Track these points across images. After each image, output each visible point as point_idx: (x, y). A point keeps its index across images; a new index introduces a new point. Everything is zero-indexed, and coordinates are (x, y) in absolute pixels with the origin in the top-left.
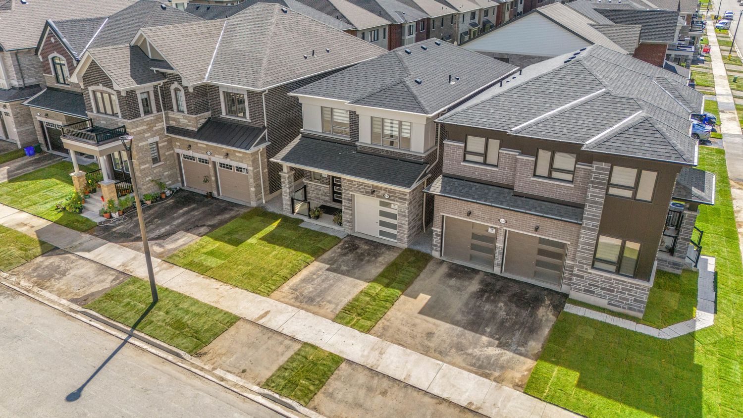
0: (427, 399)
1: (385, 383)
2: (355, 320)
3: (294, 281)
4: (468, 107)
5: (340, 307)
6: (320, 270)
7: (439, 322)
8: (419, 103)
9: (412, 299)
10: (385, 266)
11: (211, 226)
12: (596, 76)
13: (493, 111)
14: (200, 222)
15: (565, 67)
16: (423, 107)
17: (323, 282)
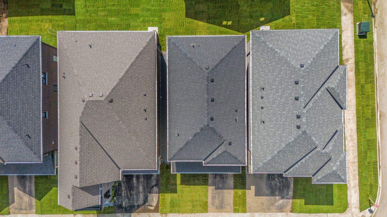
2: (240, 210)
3: (210, 200)
4: (263, 164)
5: (232, 206)
6: (213, 191)
7: (262, 197)
8: (239, 161)
9: (250, 190)
10: (233, 178)
11: (156, 185)
12: (313, 140)
13: (274, 165)
14: (149, 184)
15: (299, 136)
16: (242, 162)
17: (219, 196)
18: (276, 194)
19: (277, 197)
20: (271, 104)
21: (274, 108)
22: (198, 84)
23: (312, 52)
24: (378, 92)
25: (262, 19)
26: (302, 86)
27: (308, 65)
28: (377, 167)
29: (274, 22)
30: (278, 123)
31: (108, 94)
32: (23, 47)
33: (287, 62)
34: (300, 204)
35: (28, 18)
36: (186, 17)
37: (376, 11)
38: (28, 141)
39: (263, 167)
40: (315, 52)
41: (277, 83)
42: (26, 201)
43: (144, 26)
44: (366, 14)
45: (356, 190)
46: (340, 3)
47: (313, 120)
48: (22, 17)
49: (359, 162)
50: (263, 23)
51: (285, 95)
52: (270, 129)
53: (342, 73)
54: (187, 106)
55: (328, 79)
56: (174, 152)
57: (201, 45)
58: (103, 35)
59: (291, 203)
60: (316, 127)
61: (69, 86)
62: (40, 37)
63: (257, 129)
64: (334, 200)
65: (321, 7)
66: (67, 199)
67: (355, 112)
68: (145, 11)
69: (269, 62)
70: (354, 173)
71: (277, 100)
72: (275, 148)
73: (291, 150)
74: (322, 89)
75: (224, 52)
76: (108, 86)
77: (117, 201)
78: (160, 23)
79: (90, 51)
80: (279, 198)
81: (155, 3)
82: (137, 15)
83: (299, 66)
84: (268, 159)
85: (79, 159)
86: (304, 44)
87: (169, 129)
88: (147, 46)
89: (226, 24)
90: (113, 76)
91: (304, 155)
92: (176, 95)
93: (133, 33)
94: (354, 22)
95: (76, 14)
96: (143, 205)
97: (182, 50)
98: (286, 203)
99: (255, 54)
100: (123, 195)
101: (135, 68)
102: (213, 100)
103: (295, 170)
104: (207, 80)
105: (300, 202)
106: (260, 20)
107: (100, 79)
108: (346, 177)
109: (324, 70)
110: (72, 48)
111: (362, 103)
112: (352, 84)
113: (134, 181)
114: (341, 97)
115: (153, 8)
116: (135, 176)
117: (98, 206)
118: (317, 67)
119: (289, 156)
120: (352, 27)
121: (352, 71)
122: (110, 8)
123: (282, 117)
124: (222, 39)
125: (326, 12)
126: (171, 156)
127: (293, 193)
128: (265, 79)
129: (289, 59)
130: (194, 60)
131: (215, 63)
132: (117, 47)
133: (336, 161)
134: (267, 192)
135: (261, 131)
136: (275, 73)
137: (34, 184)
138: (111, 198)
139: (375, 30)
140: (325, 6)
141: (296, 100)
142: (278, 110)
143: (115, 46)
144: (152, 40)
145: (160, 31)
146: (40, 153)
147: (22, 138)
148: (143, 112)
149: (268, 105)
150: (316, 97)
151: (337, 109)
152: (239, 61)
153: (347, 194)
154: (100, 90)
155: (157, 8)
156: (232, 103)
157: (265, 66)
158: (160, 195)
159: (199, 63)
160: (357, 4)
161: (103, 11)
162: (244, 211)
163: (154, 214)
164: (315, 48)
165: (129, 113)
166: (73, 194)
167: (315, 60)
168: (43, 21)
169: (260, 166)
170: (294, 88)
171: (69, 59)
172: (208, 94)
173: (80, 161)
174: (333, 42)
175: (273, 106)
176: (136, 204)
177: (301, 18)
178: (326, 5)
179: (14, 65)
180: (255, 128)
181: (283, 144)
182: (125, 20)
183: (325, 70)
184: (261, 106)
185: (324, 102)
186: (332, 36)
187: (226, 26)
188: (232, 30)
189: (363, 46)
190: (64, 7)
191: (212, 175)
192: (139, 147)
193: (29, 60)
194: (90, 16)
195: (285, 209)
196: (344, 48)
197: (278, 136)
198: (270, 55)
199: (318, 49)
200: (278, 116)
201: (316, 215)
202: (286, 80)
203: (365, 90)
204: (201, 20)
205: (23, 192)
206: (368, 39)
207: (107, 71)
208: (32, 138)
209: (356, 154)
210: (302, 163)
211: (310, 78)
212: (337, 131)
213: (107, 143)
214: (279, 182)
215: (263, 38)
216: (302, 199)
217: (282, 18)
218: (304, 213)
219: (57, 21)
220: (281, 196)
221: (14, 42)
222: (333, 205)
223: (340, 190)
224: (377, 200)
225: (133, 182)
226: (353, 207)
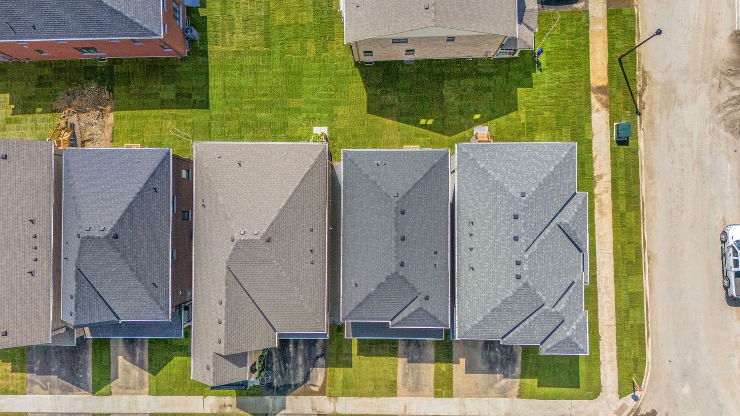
2: (443, 393)
3: (400, 379)
4: (472, 327)
5: (432, 387)
6: (405, 364)
7: (477, 375)
8: (439, 322)
9: (458, 365)
10: (433, 346)
11: (322, 355)
12: (538, 295)
13: (487, 328)
14: (312, 354)
15: (519, 290)
16: (443, 323)
17: (413, 373)
18: (497, 372)
19: (498, 376)
20: (483, 244)
21: (487, 250)
22: (384, 217)
23: (538, 175)
24: (645, 224)
25: (477, 116)
26: (522, 221)
27: (531, 194)
28: (644, 333)
29: (495, 120)
30: (492, 270)
31: (264, 230)
32: (149, 165)
33: (503, 189)
34: (531, 386)
35: (142, 113)
36: (368, 113)
37: (643, 105)
38: (154, 292)
39: (471, 330)
40: (542, 174)
41: (490, 216)
42: (136, 376)
43: (308, 125)
44: (627, 110)
45: (613, 367)
46: (590, 94)
47: (539, 268)
48: (134, 111)
49: (617, 325)
50: (478, 122)
51: (500, 234)
52: (482, 279)
53: (580, 203)
54: (369, 245)
55: (560, 211)
56: (350, 308)
57: (388, 163)
58: (256, 148)
59: (518, 384)
60: (543, 276)
61: (211, 218)
62: (171, 149)
63: (464, 278)
64: (580, 380)
65: (562, 99)
66: (206, 370)
67: (612, 252)
68: (310, 104)
69: (479, 187)
70: (611, 341)
71: (490, 239)
72: (488, 304)
73: (509, 308)
74: (552, 225)
75: (418, 173)
76: (265, 221)
77: (265, 378)
78: (330, 121)
79: (239, 171)
80: (501, 377)
81: (323, 93)
82: (298, 110)
83: (519, 195)
84: (479, 319)
85: (224, 317)
86: (528, 163)
87: (343, 276)
88: (315, 164)
89: (424, 123)
90: (270, 207)
91: (528, 315)
92: (353, 230)
93: (297, 145)
94: (610, 122)
95: (211, 107)
96: (303, 384)
97: (363, 169)
98: (511, 385)
99: (461, 175)
100: (274, 369)
101: (299, 194)
102: (403, 239)
103: (516, 336)
104: (396, 212)
105: (531, 383)
106: (474, 118)
107: (253, 211)
108: (586, 346)
109: (554, 200)
110: (215, 167)
111: (622, 240)
112: (608, 211)
113: (291, 349)
114: (579, 236)
115: (321, 100)
116: (292, 342)
117: (243, 384)
118: (545, 195)
119: (507, 316)
120: (608, 129)
121: (607, 192)
122: (259, 99)
123: (497, 263)
124: (417, 154)
125: (570, 108)
126: (346, 314)
127: (521, 370)
128: (475, 210)
129: (506, 185)
130: (379, 184)
131: (406, 188)
132: (275, 165)
133: (571, 324)
134: (484, 368)
135: (469, 281)
136: (487, 203)
137: (147, 350)
138: (257, 373)
139: (641, 134)
140: (568, 99)
141: (515, 240)
142: (492, 252)
143: (273, 164)
144: (322, 155)
145: (331, 133)
146: (167, 308)
147: (147, 288)
148: (308, 254)
149: (479, 246)
150: (542, 237)
151: (574, 252)
152: (439, 184)
153: (600, 372)
154: (255, 226)
155: (327, 100)
156: (430, 242)
157: (476, 192)
158: (328, 370)
159: (385, 188)
160: (615, 96)
161: (249, 102)
162: (450, 396)
163: (318, 398)
164: (542, 170)
165: (291, 255)
166: (214, 365)
167: (541, 186)
168: (164, 117)
169: (468, 329)
170: (513, 225)
171: (211, 181)
172: (396, 230)
173: (225, 319)
174: (568, 160)
175: (485, 247)
176: (293, 383)
177: (534, 115)
178: (569, 97)
179: (138, 190)
180: (462, 277)
181: (498, 300)
182: (280, 117)
183: (556, 199)
184: (469, 247)
185: (555, 243)
186: (566, 153)
187: (425, 127)
188: (433, 131)
189: (623, 156)
190: (194, 97)
191: (403, 342)
192: (303, 301)
193: (157, 181)
194: (231, 110)
195: (509, 393)
196: (596, 159)
197: (492, 289)
198: (481, 178)
199: (546, 171)
200: (491, 261)
201: (555, 402)
202: (502, 213)
203: (626, 220)
204: (389, 116)
205: (131, 363)
206: (630, 146)
207: (263, 199)
208: (158, 288)
209: (613, 314)
210: (525, 326)
211: (534, 210)
212: (573, 282)
213: (260, 295)
214: (501, 354)
215: (472, 155)
216: (534, 378)
217: (506, 115)
218: (536, 399)
219: (183, 116)
220: (503, 373)
221: (137, 156)
222: (579, 387)
223: (590, 366)
224: (645, 382)
225: (289, 350)
226: (608, 391)
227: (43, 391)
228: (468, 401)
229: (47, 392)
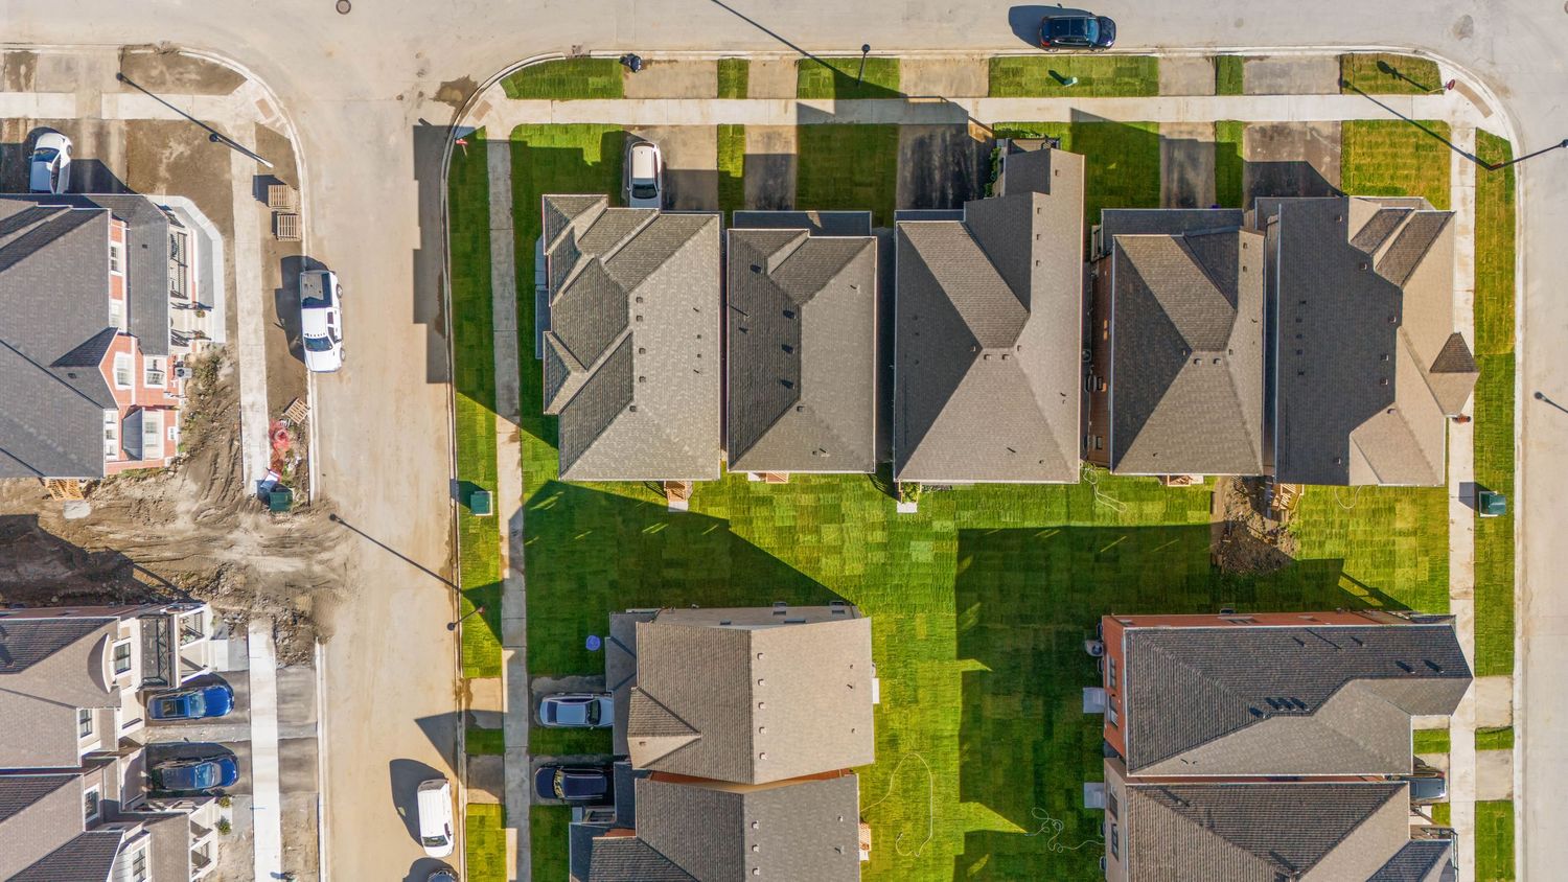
0: (665, 95)
1: (689, 95)
2: (731, 132)
4: (699, 232)
5: (748, 140)
8: (741, 239)
10: (746, 201)
12: (613, 276)
13: (679, 230)
14: (920, 184)
15: (639, 283)
16: (736, 236)
20: (684, 343)
21: (679, 336)
22: (817, 380)
23: (613, 435)
27: (623, 411)
28: (450, 220)
30: (673, 308)
32: (1140, 451)
39: (699, 227)
40: (607, 437)
41: (675, 381)
43: (925, 515)
44: (474, 534)
45: (494, 171)
47: (613, 312)
49: (489, 231)
50: (684, 516)
51: (662, 357)
52: (685, 296)
54: (837, 341)
55: (582, 387)
56: (862, 255)
57: (811, 453)
58: (991, 474)
61: (1052, 378)
63: (709, 298)
66: (1061, 168)
67: (496, 333)
70: (497, 208)
71: (675, 350)
72: (678, 262)
73: (650, 258)
75: (771, 438)
76: (977, 374)
78: (893, 521)
84: (690, 242)
85: (1033, 243)
86: (625, 451)
87: (873, 299)
90: (971, 392)
92: (860, 362)
94: (496, 518)
101: (932, 409)
103: (641, 219)
104: (799, 386)
107: (993, 386)
111: (481, 351)
115: (907, 551)
118: (605, 408)
119: (654, 247)
120: (501, 508)
123: (666, 318)
126: (868, 247)
128: (694, 389)
131: (787, 418)
132: (966, 449)
135: (701, 294)
136: (679, 398)
137: (1162, 189)
141: (645, 348)
142: (673, 332)
145: (894, 503)
148: (920, 329)
149: (689, 341)
150: (608, 352)
151: (563, 333)
154: (990, 366)
156: (755, 345)
159: (815, 419)
164: (608, 442)
166: (1047, 177)
167: (609, 420)
169: (703, 228)
170: (647, 368)
172: (799, 361)
173: (1031, 241)
175: (682, 339)
180: (712, 300)
181: (666, 269)
183: (588, 404)
184: (702, 339)
185: (590, 345)
189: (478, 469)
191: (789, 206)
196: (517, 465)
197: (674, 283)
198: (687, 432)
199: (603, 442)
200: (674, 321)
201: (574, 120)
202: (660, 384)
207: (981, 402)
210: (629, 233)
211: (618, 388)
224: (449, 150)
225: (954, 192)
227: (1317, 126)
228: (697, 121)
229: (1311, 126)
